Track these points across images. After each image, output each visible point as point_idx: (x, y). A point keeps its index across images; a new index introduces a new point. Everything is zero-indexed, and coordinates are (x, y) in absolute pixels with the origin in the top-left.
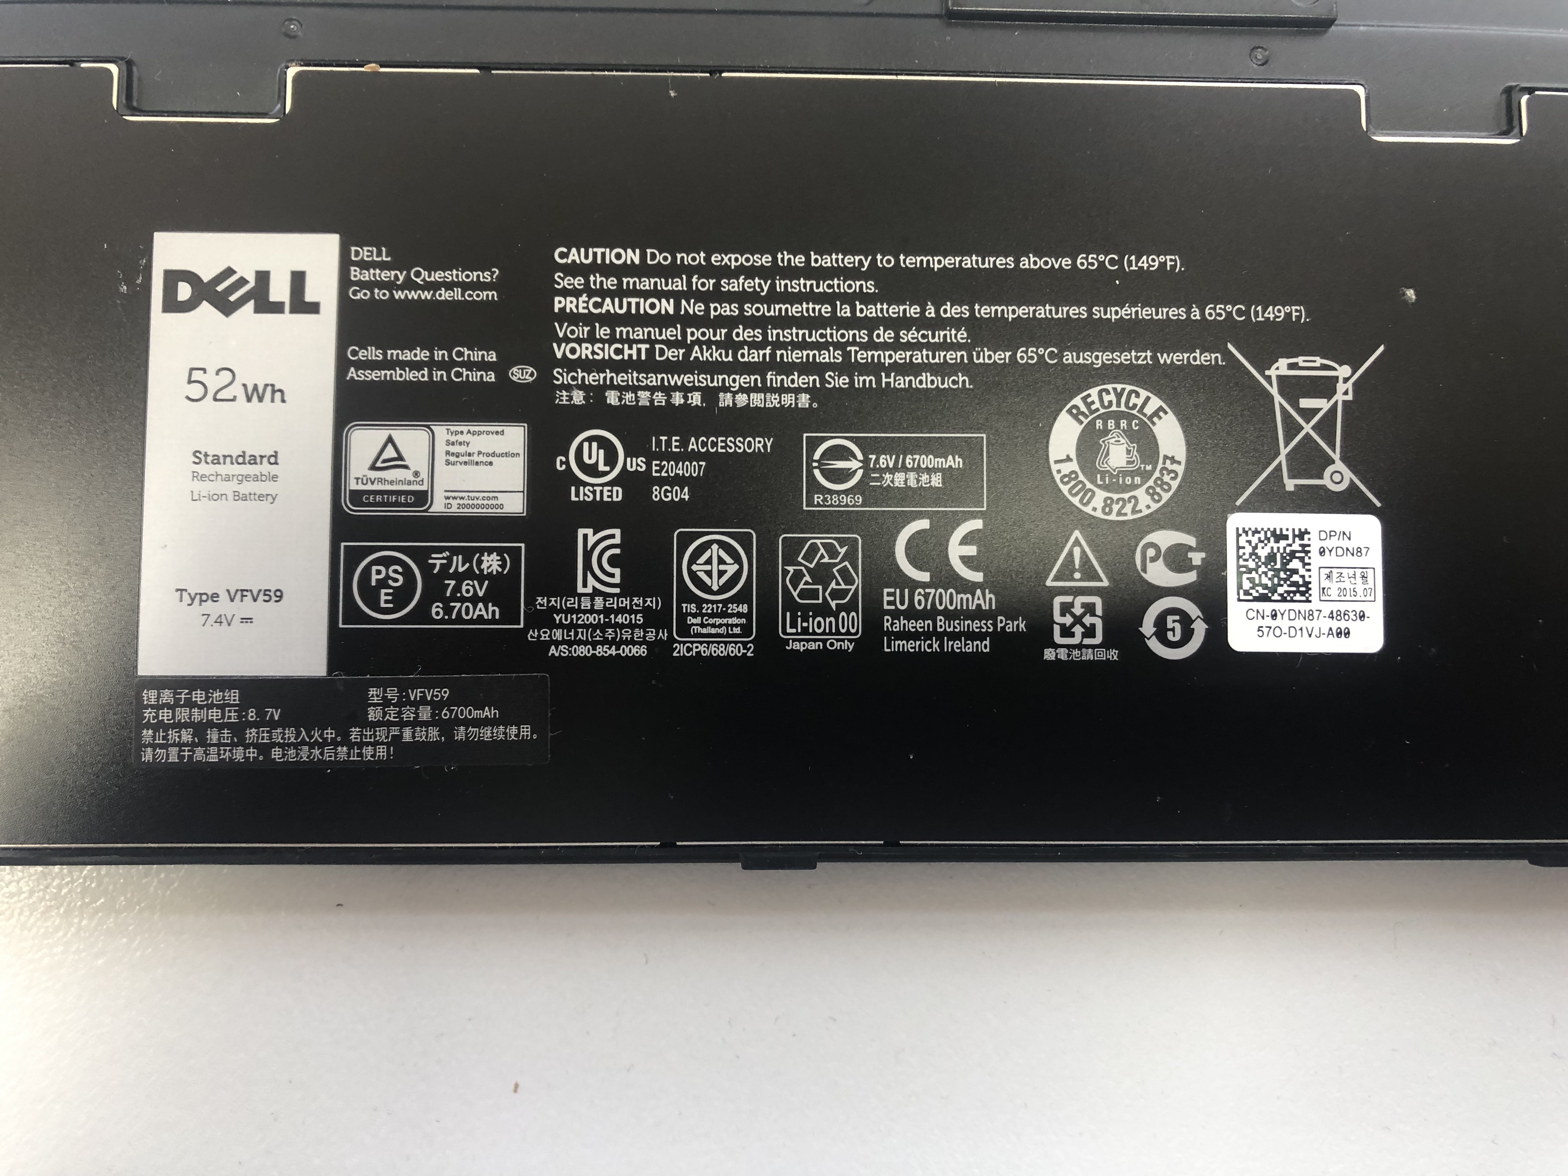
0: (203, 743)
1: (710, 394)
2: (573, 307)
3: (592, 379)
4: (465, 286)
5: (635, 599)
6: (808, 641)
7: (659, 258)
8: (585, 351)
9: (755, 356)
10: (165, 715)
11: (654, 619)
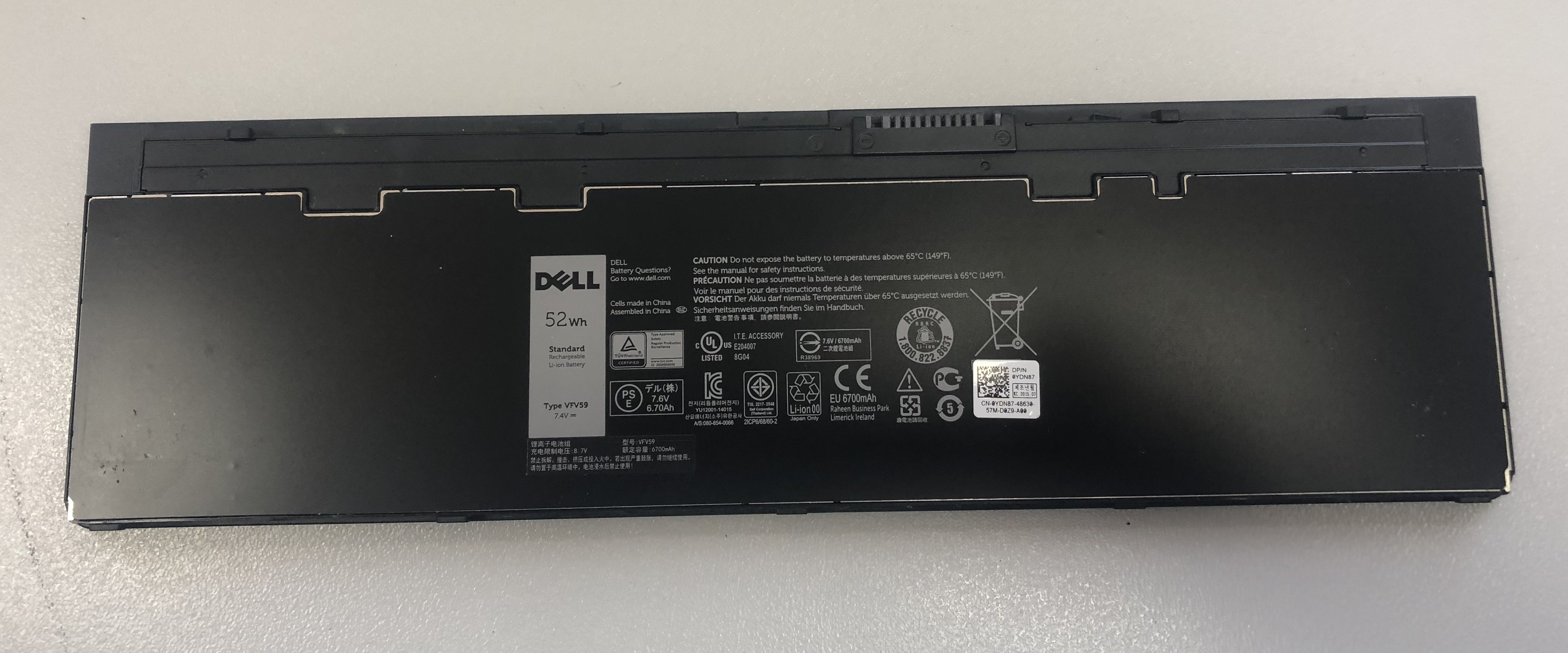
0: (556, 463)
1: (757, 315)
2: (701, 281)
3: (709, 311)
4: (657, 275)
5: (728, 401)
6: (799, 417)
7: (735, 260)
8: (706, 299)
9: (775, 299)
10: (540, 451)
11: (736, 409)
